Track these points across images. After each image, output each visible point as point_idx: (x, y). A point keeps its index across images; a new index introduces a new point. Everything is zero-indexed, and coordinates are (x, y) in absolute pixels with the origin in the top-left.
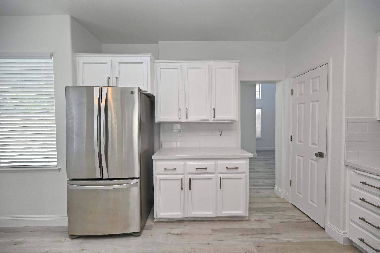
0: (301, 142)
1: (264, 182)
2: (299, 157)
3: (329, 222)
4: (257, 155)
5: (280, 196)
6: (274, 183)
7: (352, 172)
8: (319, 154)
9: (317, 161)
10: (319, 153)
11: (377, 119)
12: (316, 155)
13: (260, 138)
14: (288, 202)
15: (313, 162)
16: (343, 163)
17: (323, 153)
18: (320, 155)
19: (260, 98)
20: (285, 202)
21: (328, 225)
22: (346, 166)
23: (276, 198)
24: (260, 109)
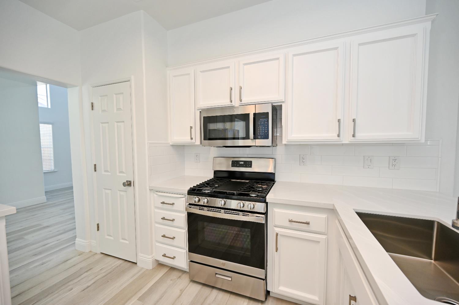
0: (108, 171)
1: (57, 241)
2: (106, 190)
3: (140, 254)
4: (47, 199)
5: (84, 251)
6: (74, 235)
7: (155, 195)
8: (126, 183)
9: (126, 191)
10: (127, 181)
11: (169, 144)
12: (124, 184)
13: (54, 170)
14: (96, 253)
15: (122, 193)
16: (148, 188)
17: (131, 181)
18: (128, 184)
19: (49, 107)
20: (92, 256)
21: (140, 257)
22: (150, 190)
23: (78, 256)
24: (51, 125)
